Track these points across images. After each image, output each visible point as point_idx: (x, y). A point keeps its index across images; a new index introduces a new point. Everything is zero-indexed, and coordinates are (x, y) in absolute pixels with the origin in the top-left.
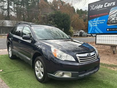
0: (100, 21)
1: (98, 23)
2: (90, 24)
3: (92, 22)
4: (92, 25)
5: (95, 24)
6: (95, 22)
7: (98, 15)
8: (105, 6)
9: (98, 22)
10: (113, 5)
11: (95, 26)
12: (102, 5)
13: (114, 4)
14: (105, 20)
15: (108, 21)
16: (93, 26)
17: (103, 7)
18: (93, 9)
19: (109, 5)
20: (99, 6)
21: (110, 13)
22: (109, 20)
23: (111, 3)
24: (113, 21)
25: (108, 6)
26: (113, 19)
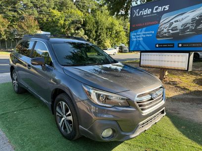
0: (147, 33)
1: (144, 36)
2: (133, 37)
3: (135, 34)
4: (136, 38)
5: (139, 38)
6: (140, 35)
7: (143, 24)
8: (154, 11)
9: (144, 34)
10: (165, 10)
11: (139, 40)
12: (151, 10)
13: (167, 7)
14: (153, 32)
15: (157, 33)
16: (137, 41)
17: (152, 12)
18: (137, 15)
19: (160, 9)
20: (146, 11)
21: (161, 21)
22: (160, 32)
23: (163, 7)
24: (165, 33)
25: (158, 11)
26: (165, 30)
